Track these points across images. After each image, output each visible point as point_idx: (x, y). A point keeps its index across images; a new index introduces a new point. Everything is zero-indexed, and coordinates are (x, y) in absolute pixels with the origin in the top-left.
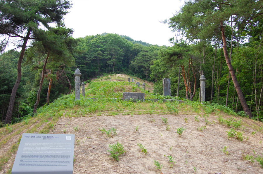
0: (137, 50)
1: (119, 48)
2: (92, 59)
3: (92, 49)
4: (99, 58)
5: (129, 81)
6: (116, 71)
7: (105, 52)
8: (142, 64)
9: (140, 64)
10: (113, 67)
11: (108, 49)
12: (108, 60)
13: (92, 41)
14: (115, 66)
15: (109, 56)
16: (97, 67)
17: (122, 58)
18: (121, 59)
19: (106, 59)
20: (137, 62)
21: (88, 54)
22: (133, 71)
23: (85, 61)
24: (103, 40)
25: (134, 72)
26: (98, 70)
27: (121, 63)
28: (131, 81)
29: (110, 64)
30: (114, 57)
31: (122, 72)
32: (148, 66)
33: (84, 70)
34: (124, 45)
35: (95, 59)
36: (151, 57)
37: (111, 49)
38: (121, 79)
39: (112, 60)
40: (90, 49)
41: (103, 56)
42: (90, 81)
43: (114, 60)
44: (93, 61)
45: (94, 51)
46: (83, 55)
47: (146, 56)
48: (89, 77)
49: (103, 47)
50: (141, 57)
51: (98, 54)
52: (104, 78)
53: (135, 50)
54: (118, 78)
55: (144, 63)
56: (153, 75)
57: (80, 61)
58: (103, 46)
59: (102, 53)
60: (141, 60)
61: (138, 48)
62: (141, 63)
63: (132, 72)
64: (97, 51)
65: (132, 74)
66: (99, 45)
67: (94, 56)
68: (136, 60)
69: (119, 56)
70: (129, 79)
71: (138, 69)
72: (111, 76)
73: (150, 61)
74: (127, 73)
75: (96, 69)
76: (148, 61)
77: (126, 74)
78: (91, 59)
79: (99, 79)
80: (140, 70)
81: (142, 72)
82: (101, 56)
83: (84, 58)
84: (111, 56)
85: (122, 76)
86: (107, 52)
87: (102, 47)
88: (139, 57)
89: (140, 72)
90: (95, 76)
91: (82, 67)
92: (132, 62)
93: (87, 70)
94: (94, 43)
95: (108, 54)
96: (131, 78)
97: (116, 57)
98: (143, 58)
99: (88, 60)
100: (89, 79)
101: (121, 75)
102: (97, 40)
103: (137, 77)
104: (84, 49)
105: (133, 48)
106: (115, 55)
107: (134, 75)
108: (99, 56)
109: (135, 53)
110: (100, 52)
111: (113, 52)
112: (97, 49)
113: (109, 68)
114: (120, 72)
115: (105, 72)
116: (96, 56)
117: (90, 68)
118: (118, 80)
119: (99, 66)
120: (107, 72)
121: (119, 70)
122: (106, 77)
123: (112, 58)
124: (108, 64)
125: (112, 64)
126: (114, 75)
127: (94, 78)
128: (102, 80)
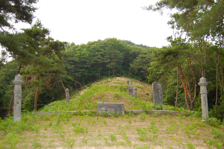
0: (136, 53)
1: (119, 52)
2: (93, 63)
3: (92, 54)
4: (98, 62)
5: (128, 84)
6: (116, 74)
7: (105, 56)
8: (141, 67)
10: (113, 71)
11: (108, 53)
12: (107, 63)
13: (92, 46)
14: (115, 69)
15: (109, 60)
16: (98, 71)
17: (122, 61)
18: (121, 63)
19: (106, 63)
20: (136, 65)
21: (88, 59)
22: (133, 73)
23: (85, 66)
25: (133, 75)
26: (97, 74)
27: (121, 66)
28: (130, 84)
30: (113, 61)
31: (122, 75)
32: (147, 69)
33: (85, 74)
34: (124, 49)
35: (95, 63)
36: (149, 59)
37: (111, 53)
38: (120, 82)
39: (111, 64)
40: (90, 54)
41: (103, 60)
42: (91, 85)
43: (114, 63)
44: (93, 65)
45: (94, 56)
46: (84, 60)
47: (144, 58)
48: (90, 81)
49: (103, 51)
50: (140, 60)
51: (98, 58)
52: (104, 81)
53: (134, 53)
54: (118, 81)
55: (143, 66)
56: (151, 77)
57: (81, 65)
58: (102, 50)
59: (102, 58)
60: (140, 62)
61: (137, 51)
62: (140, 65)
63: (132, 75)
66: (99, 50)
67: (94, 60)
68: (135, 63)
69: (118, 59)
70: (128, 82)
71: (138, 72)
72: (111, 80)
73: (149, 63)
74: (127, 76)
76: (146, 63)
77: (126, 77)
78: (91, 63)
79: (99, 83)
82: (101, 60)
83: (85, 63)
84: (111, 60)
85: (122, 80)
86: (106, 56)
87: (102, 51)
88: (138, 60)
89: (139, 75)
90: (95, 80)
91: (83, 71)
92: (131, 65)
93: (88, 74)
94: (94, 48)
95: (108, 58)
97: (116, 60)
98: (142, 60)
99: (88, 65)
100: (90, 82)
101: (120, 78)
102: (97, 45)
103: (137, 80)
104: (84, 54)
105: (133, 51)
106: (115, 58)
107: (133, 77)
108: (99, 60)
109: (135, 55)
110: (100, 56)
111: (112, 56)
112: (97, 53)
113: (109, 72)
114: (120, 75)
115: (106, 76)
116: (96, 60)
117: (90, 73)
118: (117, 83)
119: (99, 70)
120: (108, 76)
121: (119, 73)
122: (106, 81)
123: (112, 62)
124: (108, 68)
125: (112, 67)
126: (113, 78)
127: (95, 82)
128: (101, 84)
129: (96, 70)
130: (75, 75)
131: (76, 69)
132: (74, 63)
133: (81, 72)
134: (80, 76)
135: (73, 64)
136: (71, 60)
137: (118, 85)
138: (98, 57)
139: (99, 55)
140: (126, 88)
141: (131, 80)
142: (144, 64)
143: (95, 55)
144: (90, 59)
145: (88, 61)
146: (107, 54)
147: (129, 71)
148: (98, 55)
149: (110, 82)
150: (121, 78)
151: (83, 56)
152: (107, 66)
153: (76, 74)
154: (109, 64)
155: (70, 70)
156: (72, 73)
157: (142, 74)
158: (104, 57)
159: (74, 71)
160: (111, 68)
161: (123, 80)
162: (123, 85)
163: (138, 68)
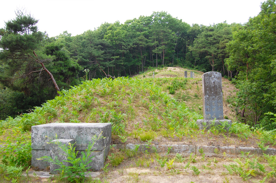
0: (196, 31)
1: (170, 31)
2: (131, 47)
3: (131, 33)
4: (140, 45)
5: (187, 77)
6: (168, 63)
7: (150, 36)
8: (205, 49)
9: (203, 49)
10: (163, 58)
11: (154, 32)
12: (154, 47)
14: (166, 56)
15: (156, 42)
16: (140, 59)
17: (176, 44)
18: (175, 46)
19: (152, 47)
20: (197, 48)
21: (125, 41)
22: (192, 62)
23: (121, 51)
24: (146, 21)
25: (193, 64)
26: (139, 64)
28: (189, 76)
29: (157, 54)
30: (163, 43)
31: (176, 64)
32: (215, 52)
33: (120, 63)
34: (178, 26)
35: (134, 47)
36: (219, 37)
39: (160, 48)
40: (127, 34)
41: (147, 42)
43: (163, 47)
44: (132, 50)
46: (118, 42)
47: (211, 36)
48: (129, 74)
49: (148, 30)
50: (203, 39)
51: (140, 40)
52: (148, 73)
53: (193, 31)
54: (170, 72)
55: (210, 48)
57: (114, 51)
58: (147, 28)
59: (146, 39)
60: (204, 43)
62: (204, 47)
63: (191, 64)
64: (139, 35)
65: (191, 67)
66: (141, 28)
68: (196, 44)
69: (170, 41)
70: (186, 72)
71: (199, 59)
72: (159, 70)
73: (218, 43)
74: (183, 65)
75: (138, 61)
76: (214, 44)
77: (181, 67)
78: (129, 47)
79: (141, 76)
80: (202, 60)
81: (205, 63)
82: (144, 43)
83: (119, 46)
84: (159, 42)
85: (175, 70)
86: (152, 37)
87: (145, 30)
88: (201, 39)
89: (203, 63)
90: (137, 72)
91: (117, 59)
92: (190, 47)
93: (125, 64)
94: (134, 26)
95: (155, 40)
96: (189, 71)
97: (166, 42)
98: (207, 40)
99: (124, 49)
101: (173, 68)
103: (199, 70)
104: (118, 34)
106: (165, 40)
107: (193, 67)
108: (141, 42)
109: (194, 35)
110: (142, 37)
111: (161, 36)
112: (138, 33)
113: (157, 60)
114: (173, 64)
115: (152, 66)
116: (136, 43)
117: (130, 61)
118: (168, 75)
119: (142, 57)
120: (154, 65)
121: (171, 62)
122: (151, 72)
123: (161, 44)
124: (155, 54)
125: (160, 52)
126: (163, 69)
127: (136, 75)
128: (144, 77)
129: (138, 57)
130: (105, 64)
131: (107, 56)
132: (104, 46)
133: (114, 60)
134: (112, 66)
135: (102, 49)
136: (98, 43)
137: (169, 77)
138: (140, 38)
139: (142, 35)
140: (184, 83)
141: (190, 70)
142: (209, 45)
143: (135, 36)
144: (127, 42)
145: (124, 44)
146: (153, 34)
147: (186, 58)
148: (140, 35)
149: (157, 73)
150: (175, 68)
151: (116, 36)
152: (153, 51)
153: (107, 63)
154: (156, 49)
155: (97, 57)
156: (100, 62)
157: (207, 60)
158: (150, 38)
159: (104, 58)
160: (160, 54)
161: (177, 70)
162: (178, 78)
163: (201, 51)
